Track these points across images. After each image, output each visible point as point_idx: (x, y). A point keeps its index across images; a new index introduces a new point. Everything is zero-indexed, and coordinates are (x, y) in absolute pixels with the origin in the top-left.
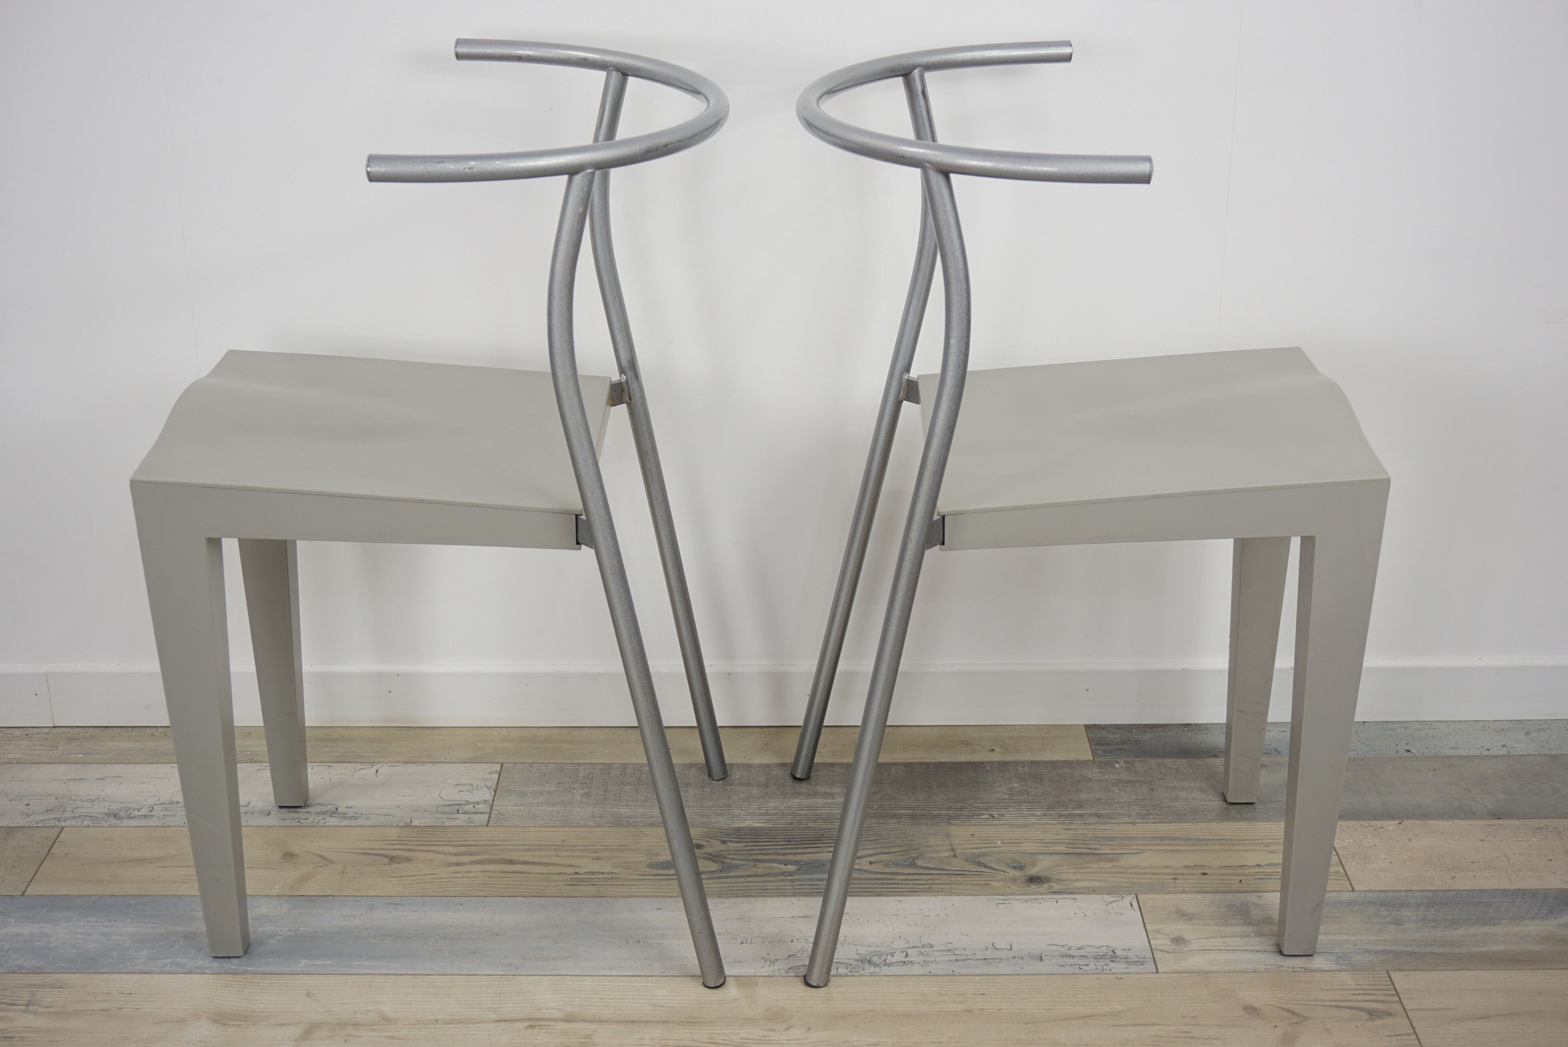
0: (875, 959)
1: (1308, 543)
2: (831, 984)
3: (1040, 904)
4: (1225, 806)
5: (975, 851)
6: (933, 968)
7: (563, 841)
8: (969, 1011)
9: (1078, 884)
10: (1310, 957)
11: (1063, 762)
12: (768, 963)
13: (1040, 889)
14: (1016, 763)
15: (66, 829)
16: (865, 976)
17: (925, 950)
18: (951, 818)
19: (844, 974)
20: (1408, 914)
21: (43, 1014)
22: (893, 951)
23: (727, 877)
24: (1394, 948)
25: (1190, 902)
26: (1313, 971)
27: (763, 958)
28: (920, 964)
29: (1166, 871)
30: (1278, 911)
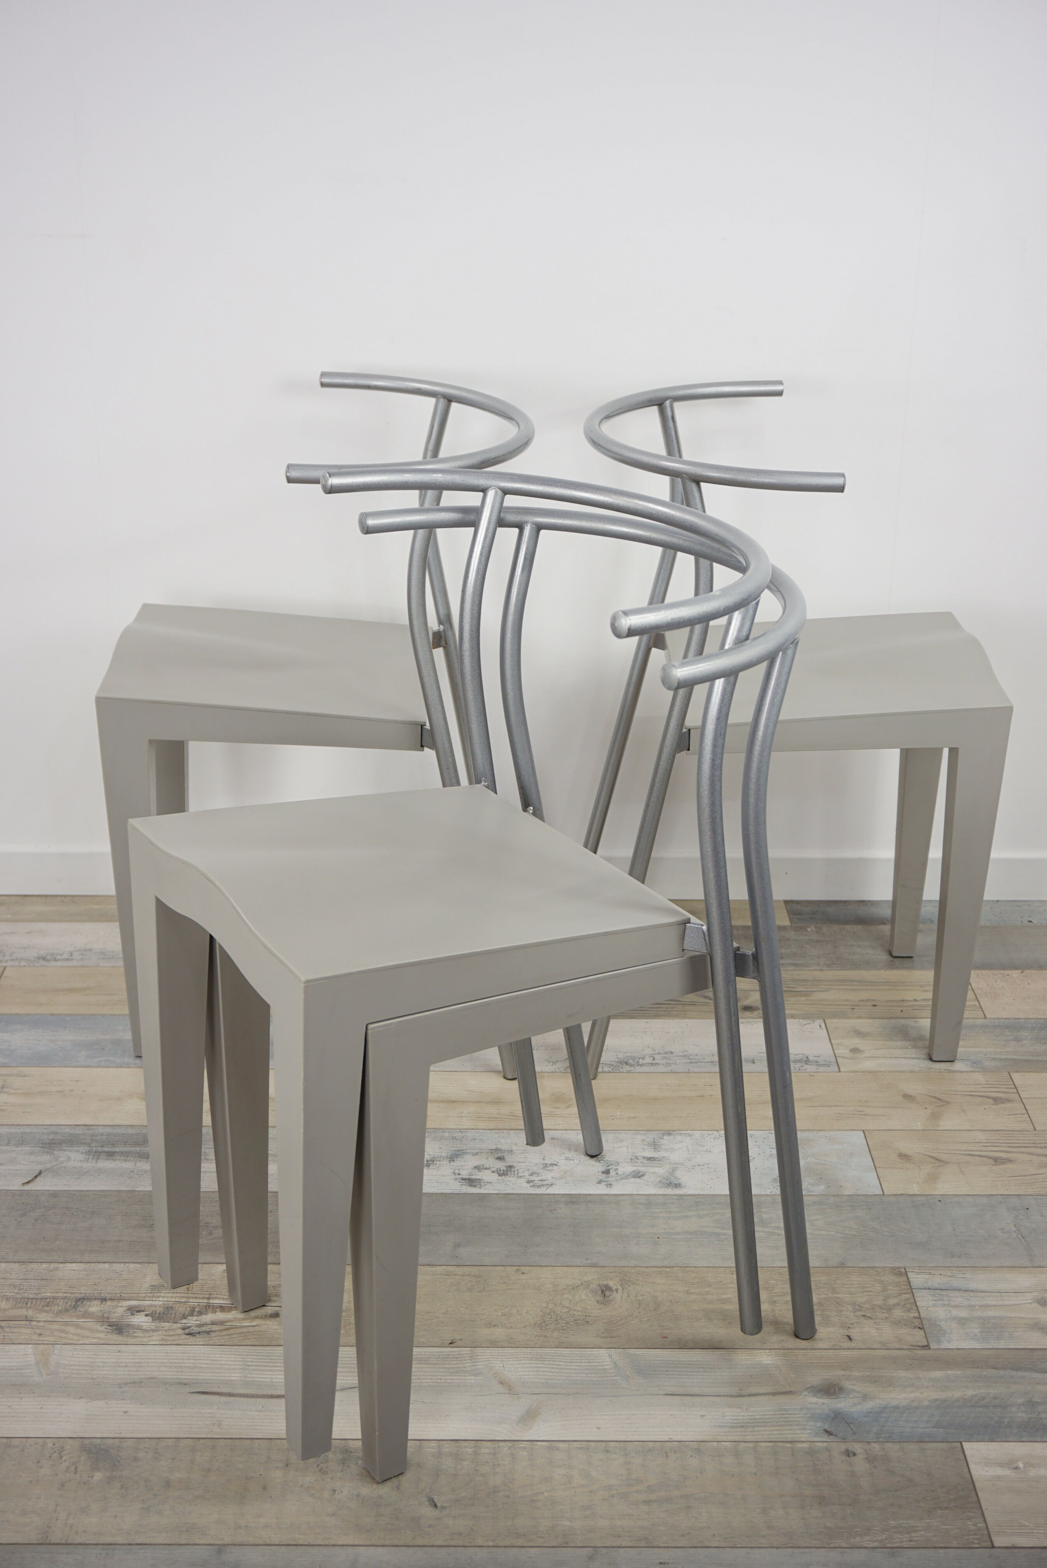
0: (630, 1061)
1: (953, 752)
2: (598, 1078)
3: (752, 1025)
4: (891, 959)
6: (674, 1068)
8: (702, 1096)
10: (952, 1063)
12: (551, 1063)
13: (752, 1015)
15: (7, 969)
16: (623, 1072)
17: (667, 1055)
20: (1025, 1034)
21: (14, 1094)
22: (641, 1056)
24: (1014, 1057)
25: (864, 1024)
26: (954, 1072)
27: (547, 1060)
28: (663, 1065)
29: (845, 1003)
30: (929, 1032)
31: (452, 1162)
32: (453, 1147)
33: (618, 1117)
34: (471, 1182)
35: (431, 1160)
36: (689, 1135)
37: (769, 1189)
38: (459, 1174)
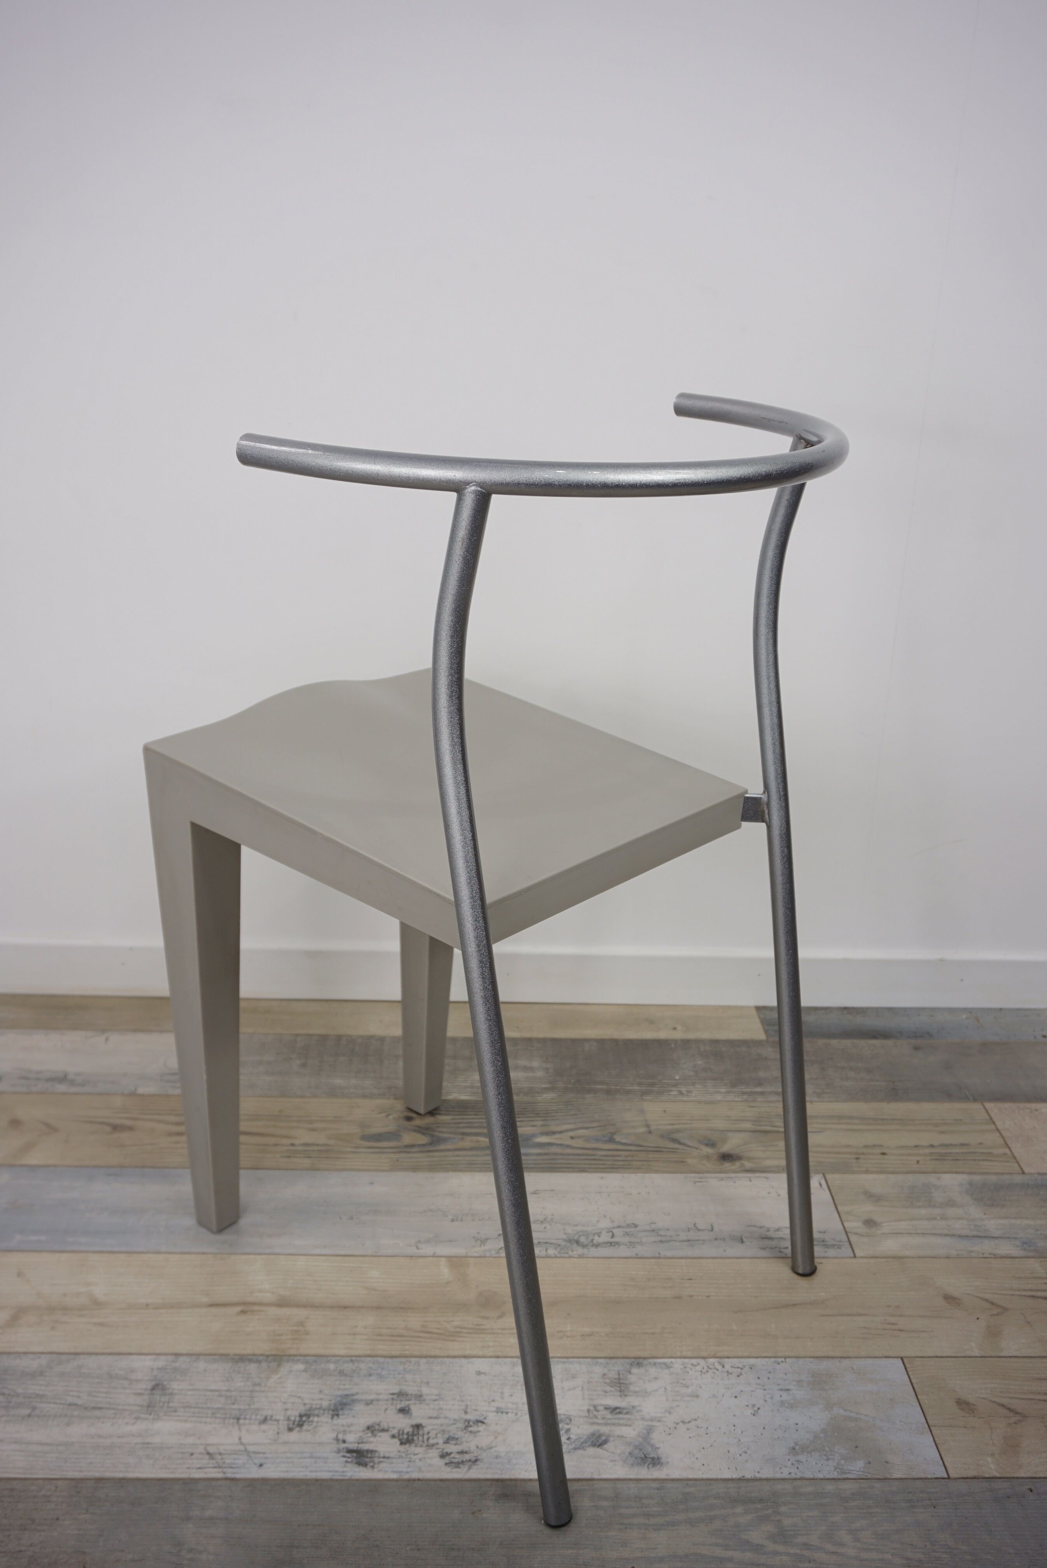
0: (583, 1239)
3: (735, 1182)
4: (892, 1086)
5: (669, 1127)
6: (639, 1250)
7: (281, 1111)
8: (678, 1297)
9: (768, 1163)
11: (739, 1041)
12: (479, 1242)
13: (733, 1167)
14: (697, 1041)
16: (574, 1257)
17: (630, 1230)
18: (644, 1093)
19: (553, 1256)
22: (597, 1231)
23: (437, 1151)
25: (875, 1182)
26: (1002, 1257)
27: (474, 1237)
28: (626, 1245)
29: (848, 1149)
30: (958, 1193)
31: (336, 1417)
32: (339, 1389)
33: (569, 1334)
34: (360, 1456)
35: (306, 1415)
36: (668, 1366)
37: (786, 1467)
38: (344, 1442)
